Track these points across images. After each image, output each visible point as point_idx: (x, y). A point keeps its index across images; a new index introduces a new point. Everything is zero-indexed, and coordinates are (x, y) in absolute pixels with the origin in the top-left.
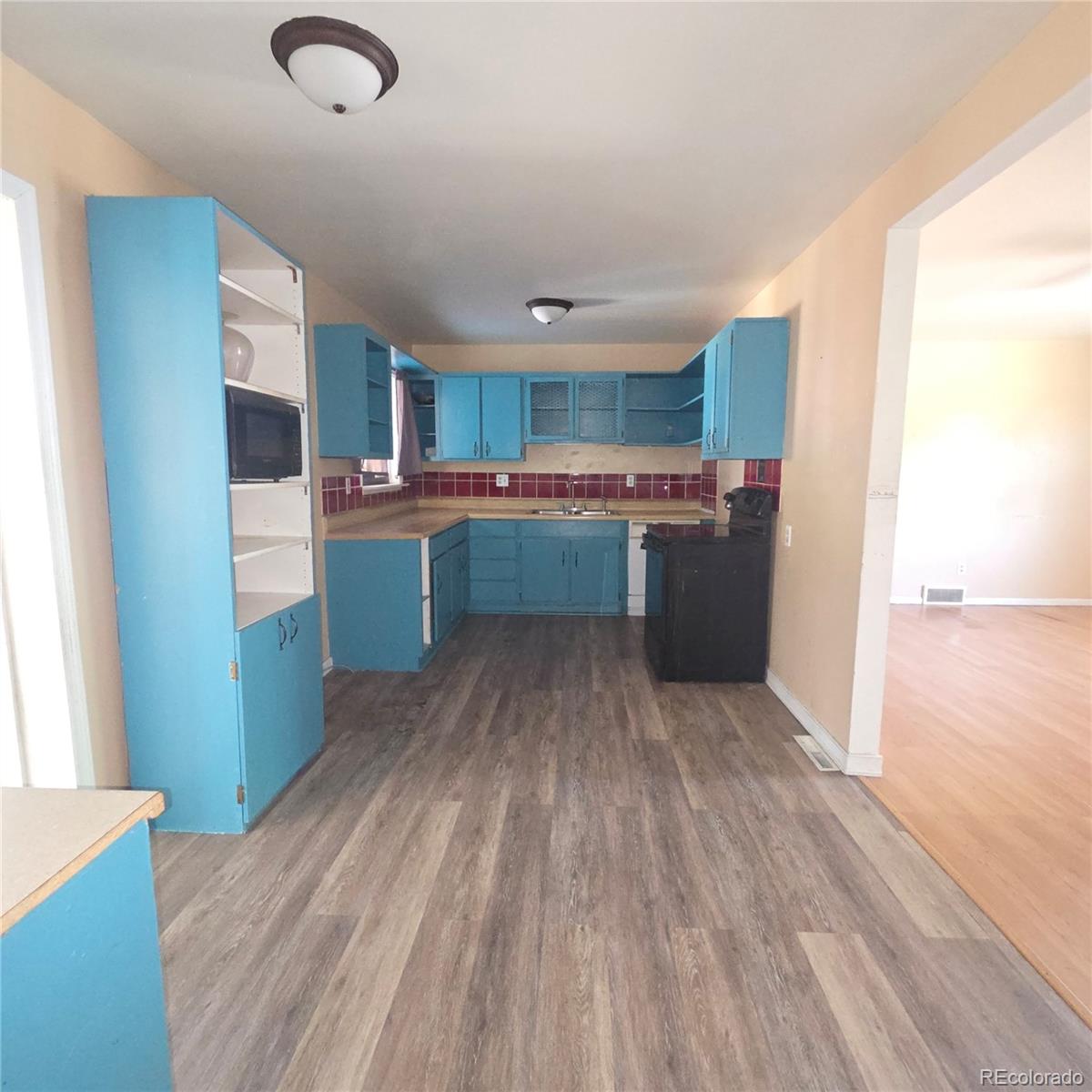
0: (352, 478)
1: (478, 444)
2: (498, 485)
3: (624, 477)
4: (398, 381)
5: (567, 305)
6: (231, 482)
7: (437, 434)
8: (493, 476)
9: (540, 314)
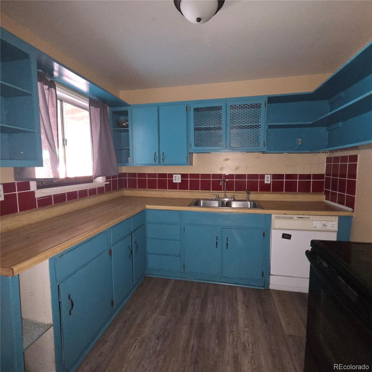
1: (157, 154)
2: (174, 181)
3: (263, 176)
7: (131, 147)
8: (171, 176)
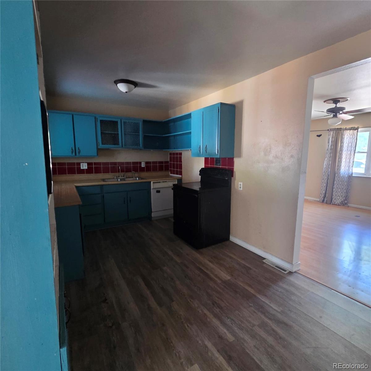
1: (74, 149)
2: (82, 168)
3: (140, 163)
5: (136, 84)
8: (79, 164)
9: (122, 87)
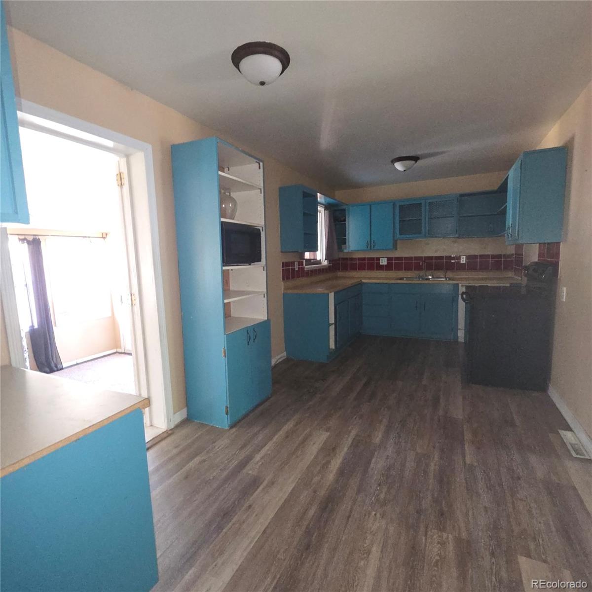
0: (299, 262)
1: (369, 242)
2: (381, 264)
3: (459, 258)
4: (326, 211)
5: (415, 159)
6: (223, 266)
7: (347, 238)
8: (378, 259)
9: (399, 166)
